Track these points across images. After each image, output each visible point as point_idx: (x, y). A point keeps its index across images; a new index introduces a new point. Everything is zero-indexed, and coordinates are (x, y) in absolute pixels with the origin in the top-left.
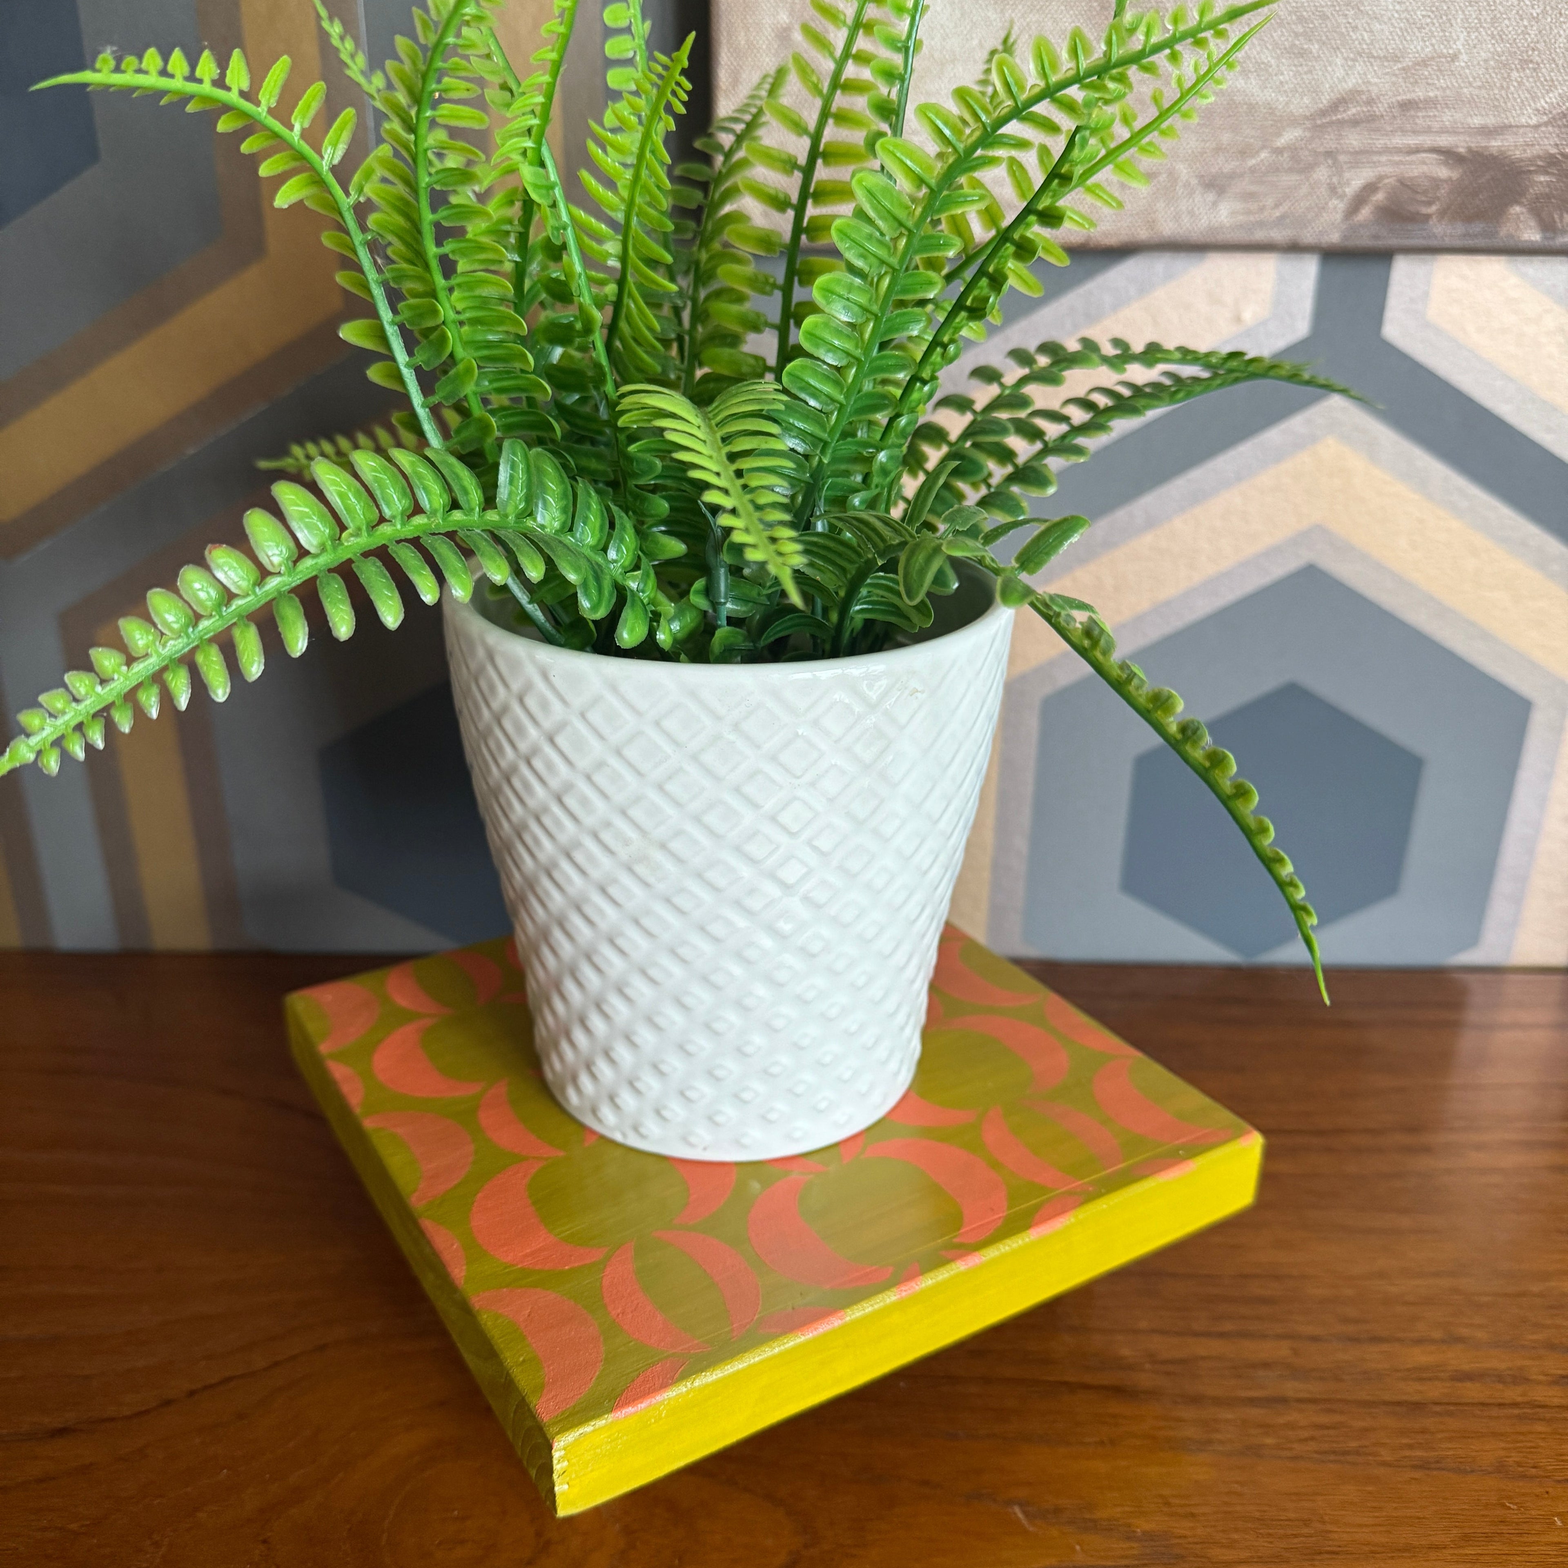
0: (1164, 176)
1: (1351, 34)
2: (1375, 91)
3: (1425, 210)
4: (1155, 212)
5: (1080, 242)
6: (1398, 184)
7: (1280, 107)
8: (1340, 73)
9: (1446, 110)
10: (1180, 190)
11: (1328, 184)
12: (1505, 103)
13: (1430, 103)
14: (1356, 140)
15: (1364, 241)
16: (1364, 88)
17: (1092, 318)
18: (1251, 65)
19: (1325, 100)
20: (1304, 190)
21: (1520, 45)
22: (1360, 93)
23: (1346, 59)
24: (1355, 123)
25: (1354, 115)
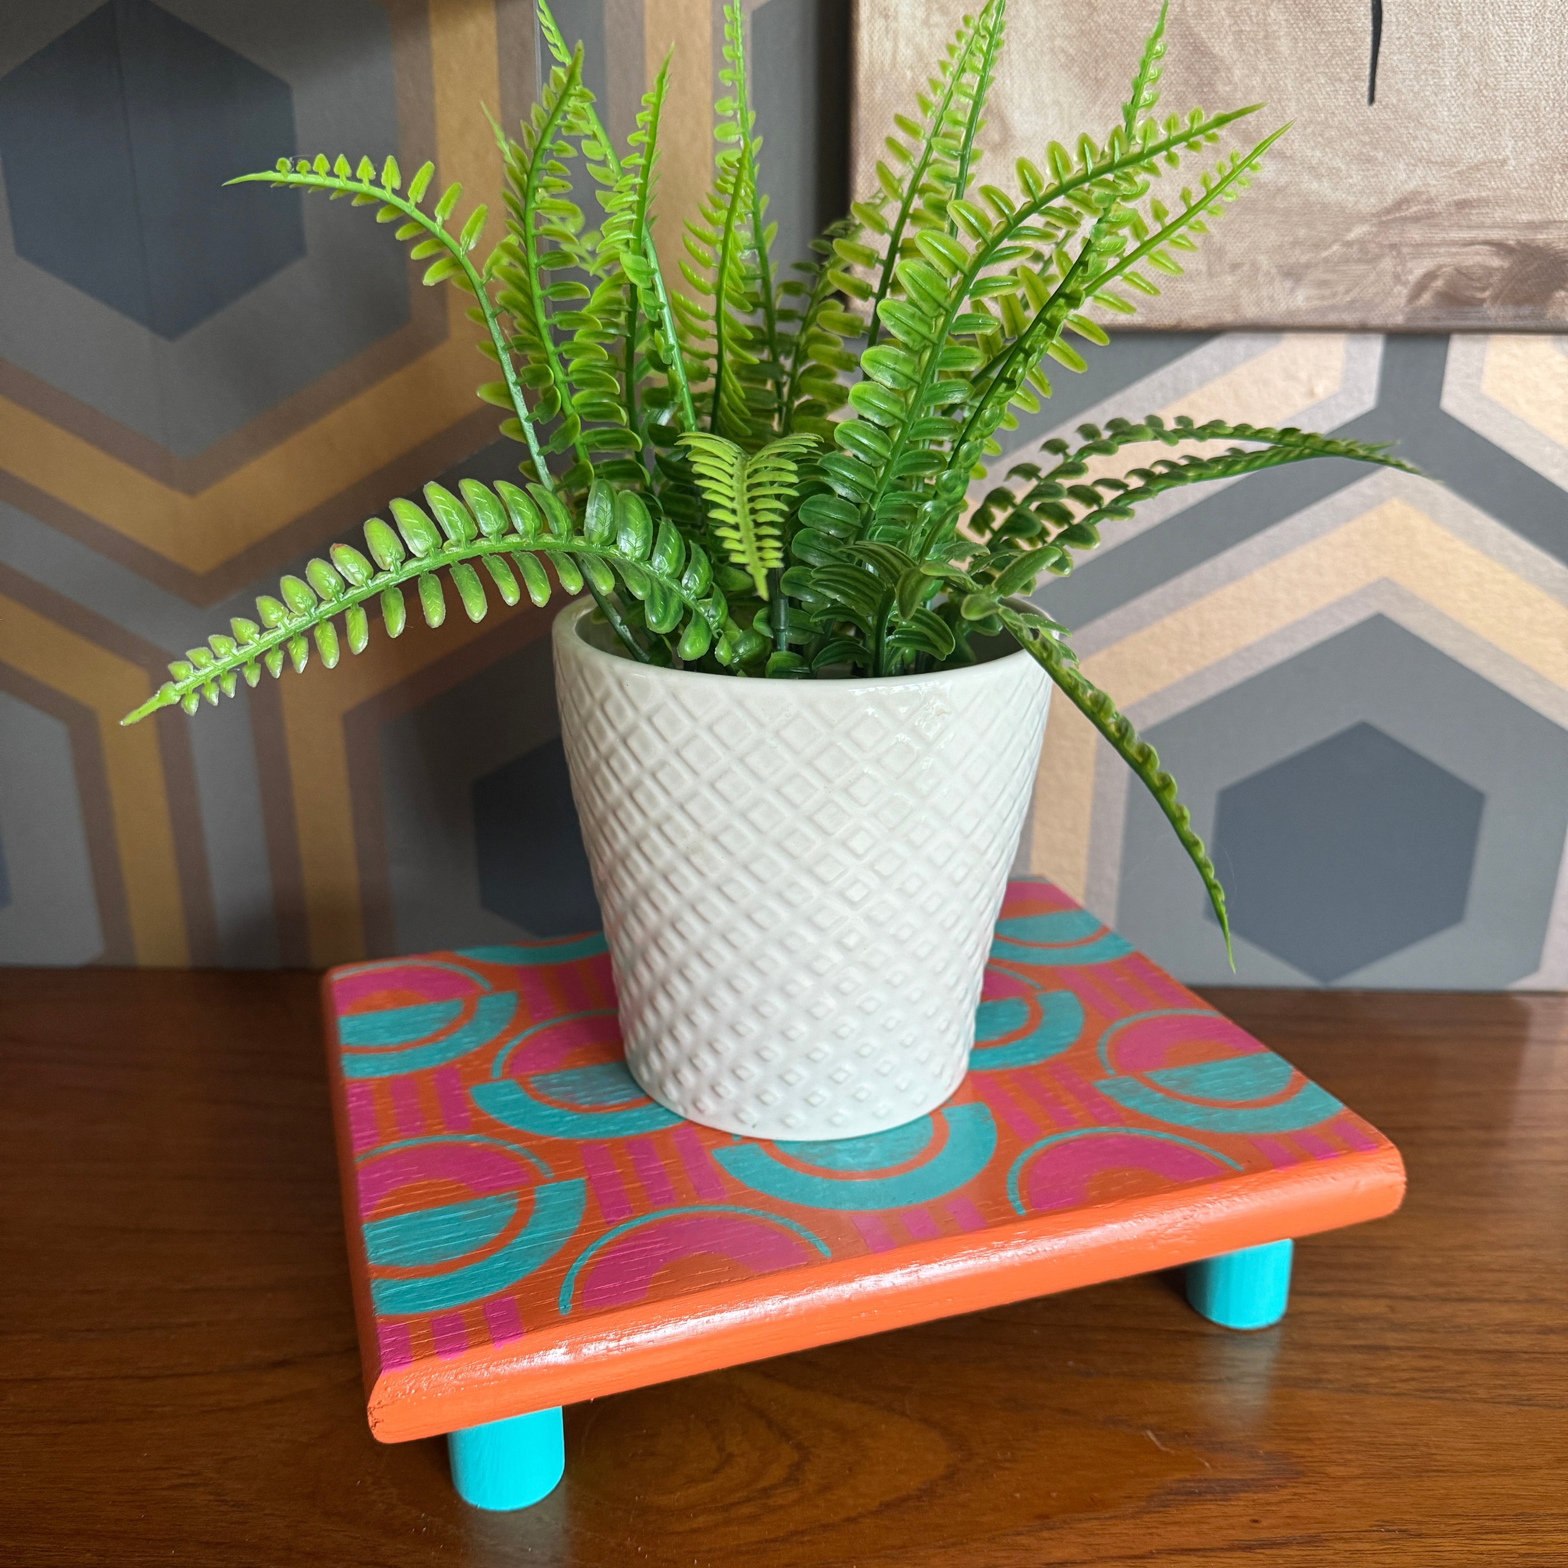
0: (1247, 265)
1: (1412, 142)
2: (1433, 192)
3: (1479, 295)
4: (1239, 298)
6: (1455, 272)
7: (1350, 206)
8: (1403, 176)
9: (1497, 208)
10: (1261, 279)
11: (1393, 273)
12: (1550, 201)
13: (1483, 202)
14: (1417, 234)
15: (1426, 322)
16: (1423, 189)
17: (1179, 393)
18: (1323, 170)
19: (1389, 201)
20: (1372, 277)
21: (1561, 151)
22: (1420, 193)
23: (1407, 165)
24: (1416, 219)
25: (1415, 212)
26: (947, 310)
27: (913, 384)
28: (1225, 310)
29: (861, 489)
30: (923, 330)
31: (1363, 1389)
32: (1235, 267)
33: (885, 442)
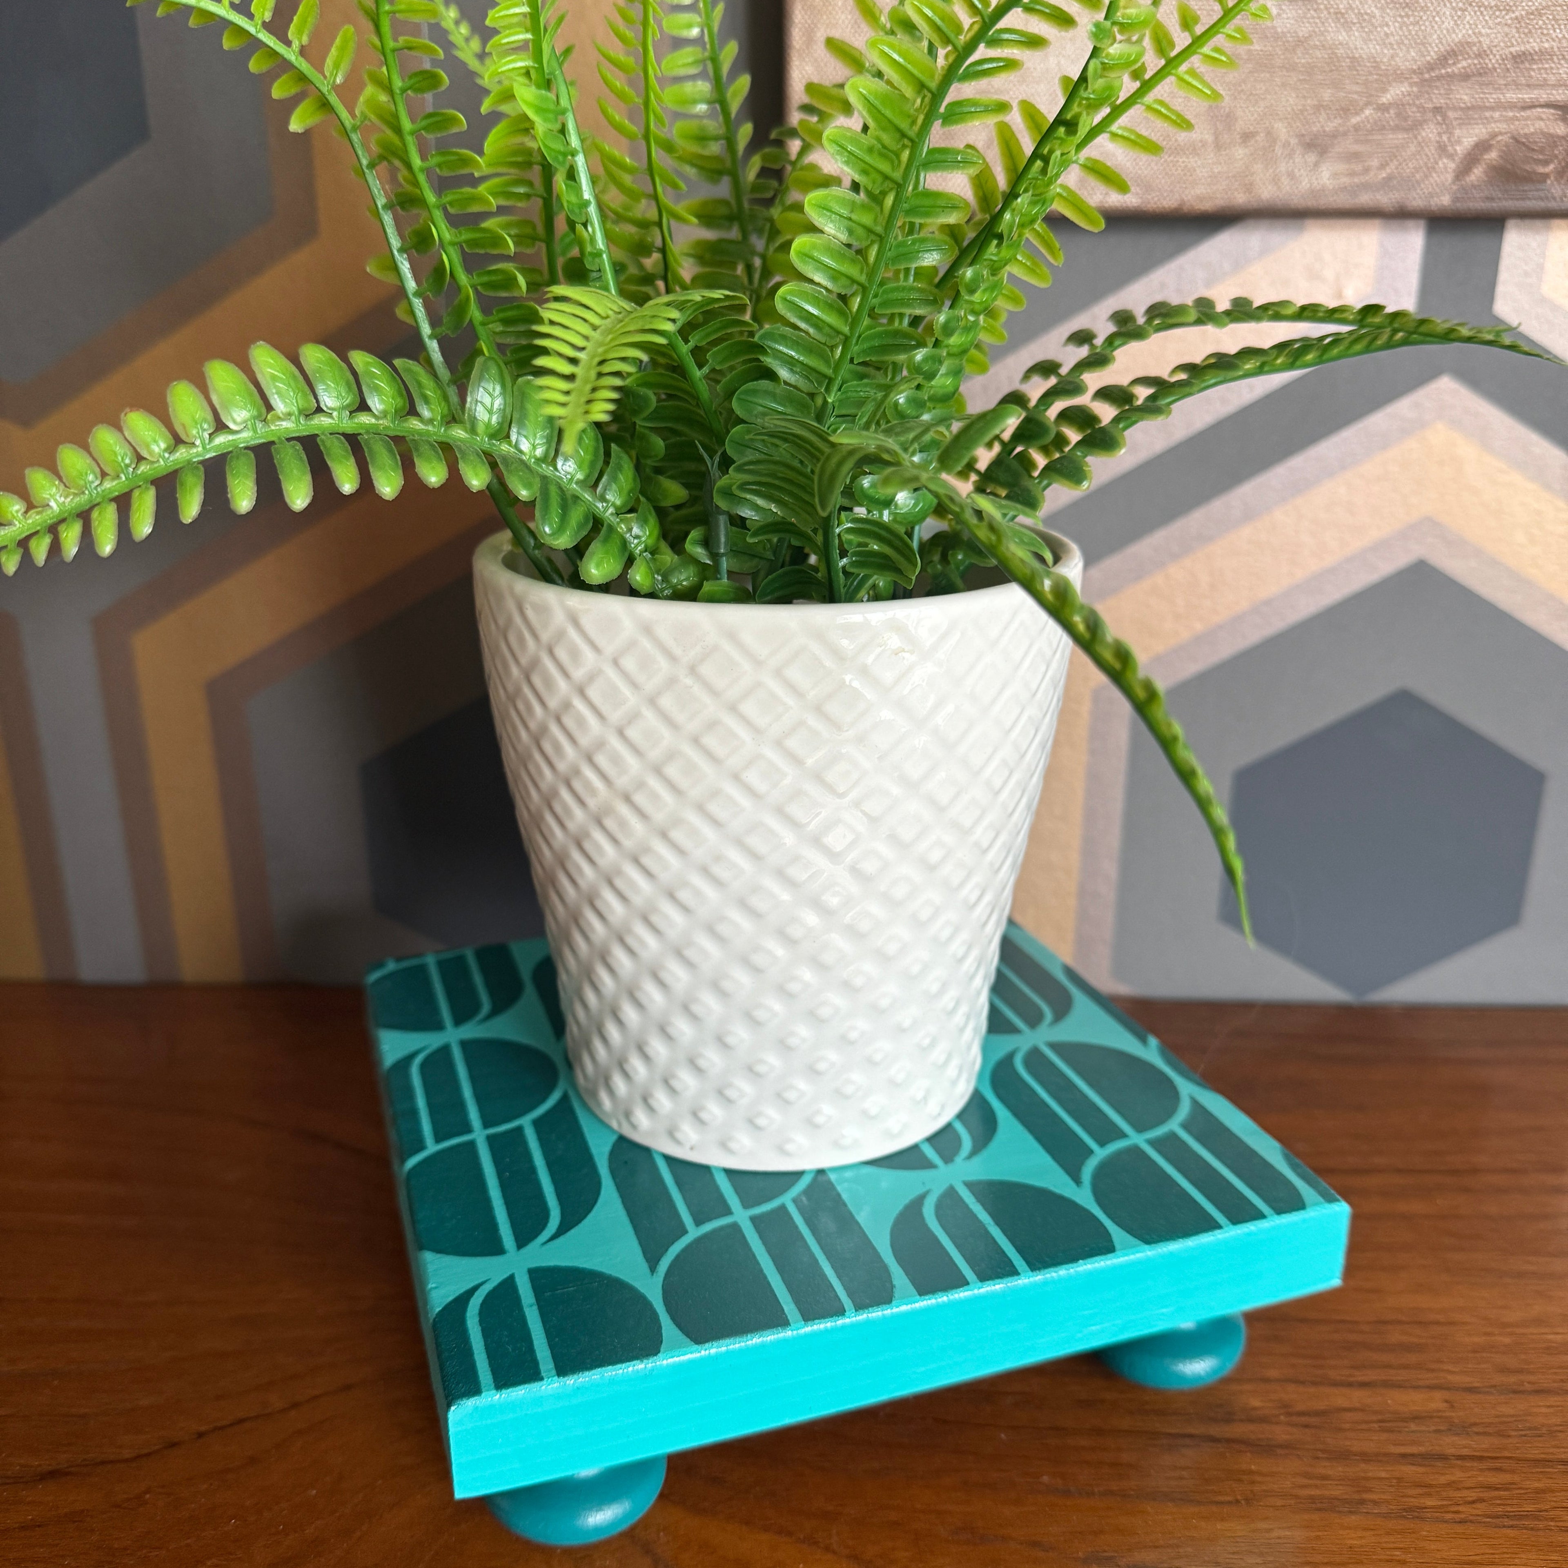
0: (1262, 135)
2: (1486, 42)
3: (1541, 170)
4: (1252, 175)
5: (1173, 206)
6: (1513, 142)
7: (1385, 60)
8: (1449, 24)
9: (1563, 62)
10: (1278, 150)
11: (1438, 142)
13: (1544, 55)
14: (1467, 94)
15: (1477, 204)
16: (1474, 39)
18: (1353, 16)
19: (1433, 53)
20: (1413, 148)
22: (1470, 44)
23: (1455, 9)
24: (1465, 77)
25: (1464, 68)
26: (912, 140)
27: (873, 237)
28: (1236, 189)
29: (814, 374)
30: (885, 167)
31: (1415, 1513)
32: (1247, 137)
33: (842, 314)
